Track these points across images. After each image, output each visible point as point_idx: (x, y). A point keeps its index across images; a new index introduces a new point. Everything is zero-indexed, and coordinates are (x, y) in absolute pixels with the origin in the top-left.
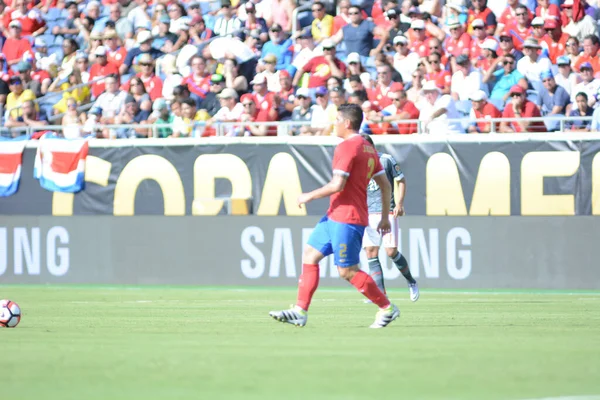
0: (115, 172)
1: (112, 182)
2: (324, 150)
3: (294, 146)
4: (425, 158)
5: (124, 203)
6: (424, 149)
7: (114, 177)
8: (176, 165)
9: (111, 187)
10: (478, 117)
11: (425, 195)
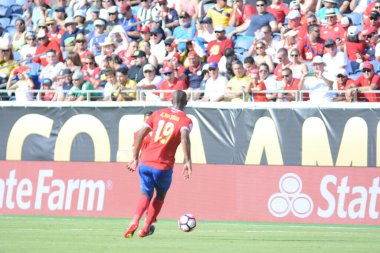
0: (57, 127)
1: (54, 135)
2: (221, 112)
3: (198, 109)
4: (302, 121)
5: (62, 152)
6: (300, 113)
7: (56, 132)
8: (105, 122)
9: (53, 138)
10: (339, 89)
11: (301, 150)
